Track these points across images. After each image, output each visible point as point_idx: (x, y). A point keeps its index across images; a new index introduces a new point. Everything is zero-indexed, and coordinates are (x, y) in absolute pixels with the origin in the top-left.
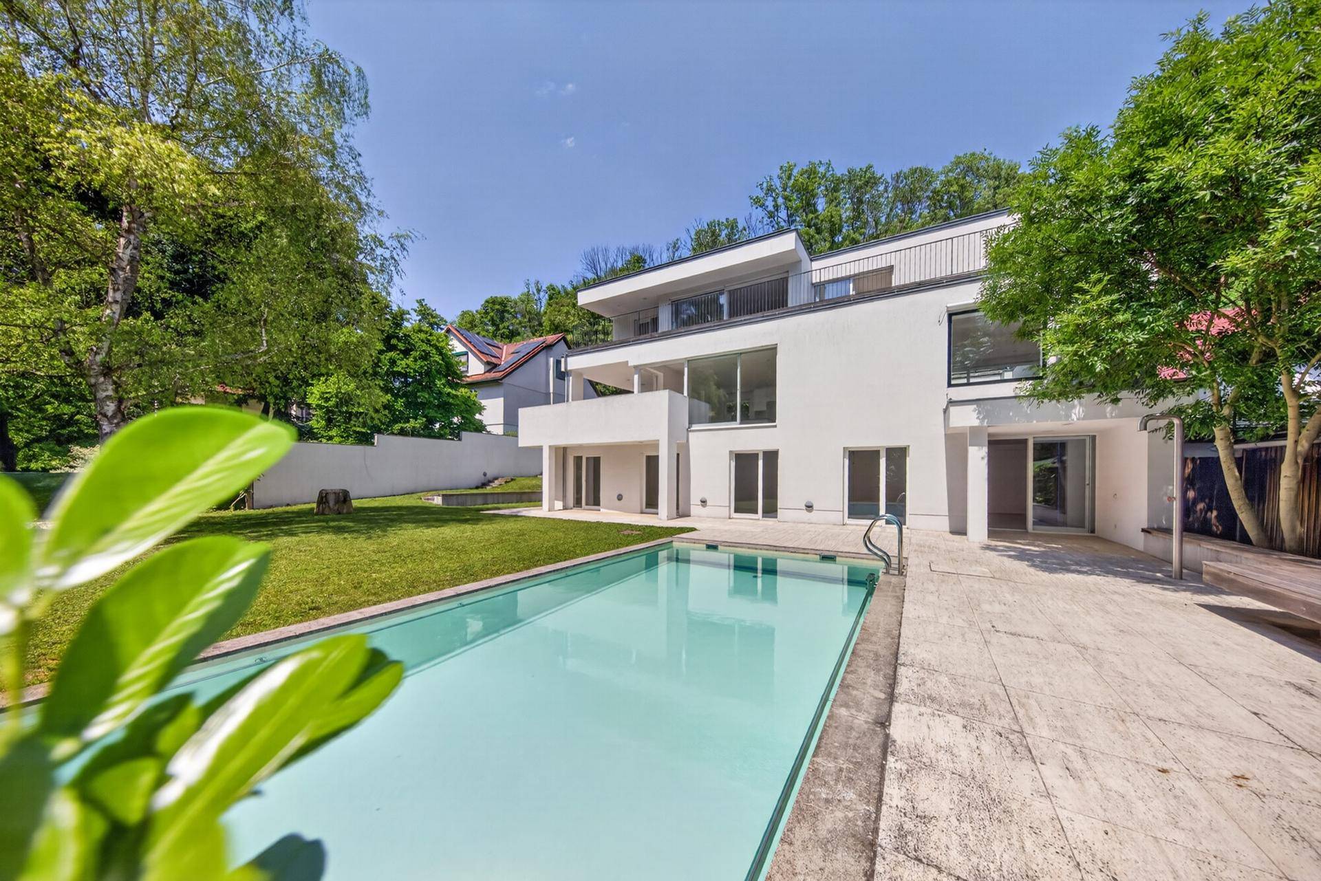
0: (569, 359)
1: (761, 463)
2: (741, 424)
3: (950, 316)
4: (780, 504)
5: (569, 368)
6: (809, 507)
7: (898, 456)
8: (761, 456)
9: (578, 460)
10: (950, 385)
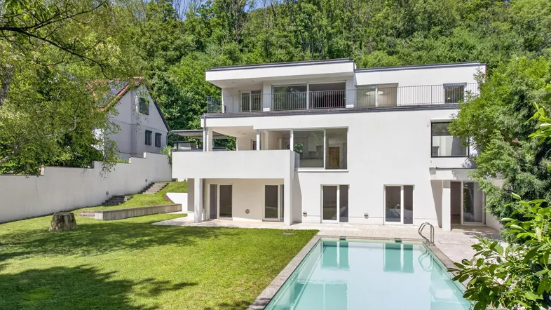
0: (207, 120)
1: (338, 192)
2: (326, 169)
3: (432, 123)
4: (350, 214)
5: (207, 126)
6: (366, 216)
7: (409, 189)
8: (338, 187)
9: (213, 187)
10: (432, 157)
